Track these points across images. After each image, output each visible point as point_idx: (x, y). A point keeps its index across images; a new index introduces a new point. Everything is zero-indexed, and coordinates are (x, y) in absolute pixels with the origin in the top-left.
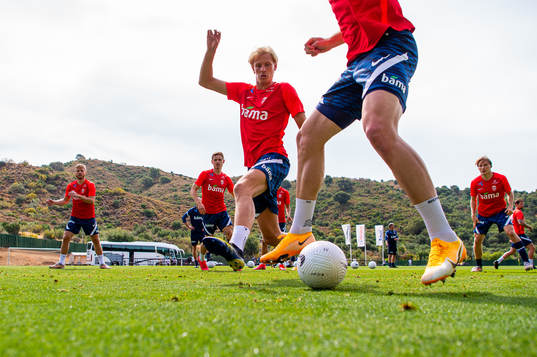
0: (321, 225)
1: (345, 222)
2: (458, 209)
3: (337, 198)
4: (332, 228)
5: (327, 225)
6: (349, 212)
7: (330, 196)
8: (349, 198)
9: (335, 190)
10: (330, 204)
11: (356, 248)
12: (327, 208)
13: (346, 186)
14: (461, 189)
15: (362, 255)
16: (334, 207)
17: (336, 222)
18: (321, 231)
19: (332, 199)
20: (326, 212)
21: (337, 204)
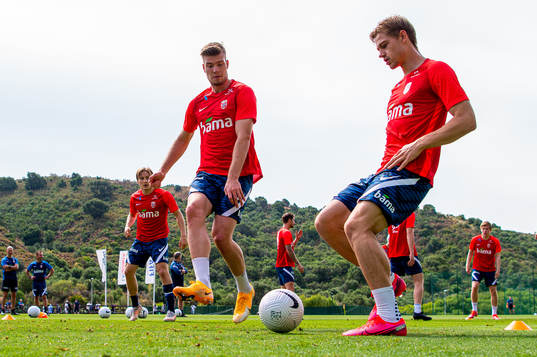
0: (62, 250)
1: (100, 245)
2: (265, 231)
3: (88, 209)
4: (80, 255)
5: (71, 250)
6: (106, 230)
7: (77, 206)
8: (106, 209)
9: (84, 196)
10: (78, 218)
11: (114, 286)
12: (72, 223)
13: (102, 190)
14: (269, 203)
15: (122, 298)
16: (82, 222)
17: (85, 246)
18: (62, 260)
19: (80, 210)
20: (71, 230)
21: (88, 218)
